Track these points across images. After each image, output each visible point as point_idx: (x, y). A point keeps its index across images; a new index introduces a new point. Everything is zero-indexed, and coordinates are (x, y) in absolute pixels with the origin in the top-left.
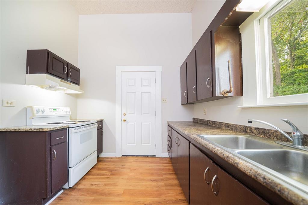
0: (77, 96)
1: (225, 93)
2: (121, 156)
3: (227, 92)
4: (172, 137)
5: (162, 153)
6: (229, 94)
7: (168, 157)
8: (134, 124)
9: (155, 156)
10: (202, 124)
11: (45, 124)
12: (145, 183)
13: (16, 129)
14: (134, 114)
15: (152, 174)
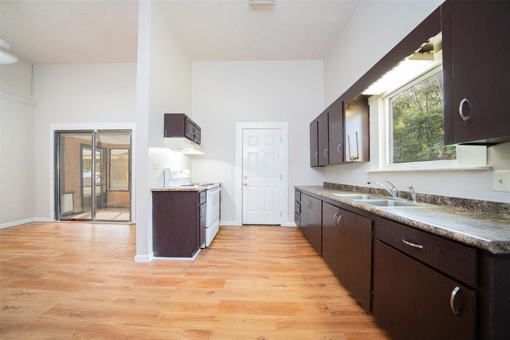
0: (191, 157)
1: (354, 159)
2: (241, 225)
3: (355, 159)
4: (301, 203)
5: (288, 221)
6: (357, 160)
7: (296, 226)
8: (257, 189)
9: (280, 225)
10: (334, 188)
11: (178, 186)
12: (276, 245)
13: (170, 188)
14: (256, 177)
15: (281, 239)
